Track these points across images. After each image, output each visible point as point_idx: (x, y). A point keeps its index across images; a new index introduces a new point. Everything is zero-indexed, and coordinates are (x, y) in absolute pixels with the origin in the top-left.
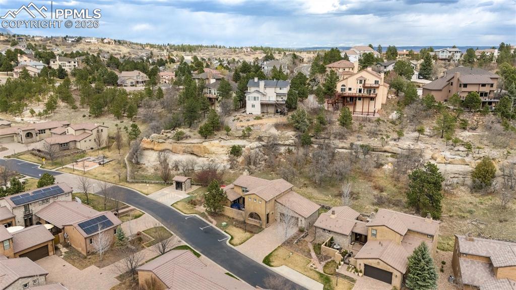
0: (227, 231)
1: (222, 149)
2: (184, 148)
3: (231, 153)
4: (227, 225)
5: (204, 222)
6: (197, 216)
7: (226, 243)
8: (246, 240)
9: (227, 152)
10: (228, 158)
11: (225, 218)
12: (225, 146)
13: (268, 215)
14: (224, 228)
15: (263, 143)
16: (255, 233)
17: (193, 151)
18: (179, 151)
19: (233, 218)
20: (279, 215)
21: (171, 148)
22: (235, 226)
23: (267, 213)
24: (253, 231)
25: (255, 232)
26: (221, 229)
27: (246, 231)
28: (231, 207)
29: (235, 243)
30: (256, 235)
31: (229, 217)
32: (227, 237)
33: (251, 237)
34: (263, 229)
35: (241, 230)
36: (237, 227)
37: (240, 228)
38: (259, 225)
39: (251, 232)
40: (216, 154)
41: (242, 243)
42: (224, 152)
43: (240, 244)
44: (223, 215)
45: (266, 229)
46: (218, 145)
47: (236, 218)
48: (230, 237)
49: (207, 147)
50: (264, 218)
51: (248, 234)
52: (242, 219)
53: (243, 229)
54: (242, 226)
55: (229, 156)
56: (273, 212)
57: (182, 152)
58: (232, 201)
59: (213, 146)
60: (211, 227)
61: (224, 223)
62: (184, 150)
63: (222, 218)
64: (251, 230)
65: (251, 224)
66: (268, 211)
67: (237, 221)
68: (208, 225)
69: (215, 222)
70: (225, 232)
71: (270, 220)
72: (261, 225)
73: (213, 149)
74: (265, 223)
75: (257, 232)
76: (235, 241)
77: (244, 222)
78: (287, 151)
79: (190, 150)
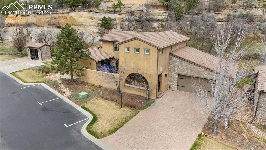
0: (86, 106)
1: (91, 20)
2: (49, 19)
3: (102, 26)
4: (88, 96)
5: (50, 92)
6: (44, 85)
7: (80, 132)
8: (124, 123)
9: (96, 24)
10: (98, 31)
11: (87, 86)
12: (94, 18)
13: (160, 76)
14: (82, 101)
15: (136, 18)
16: (139, 108)
17: (58, 23)
18: (44, 24)
19: (100, 87)
20: (176, 79)
21: (35, 22)
22: (102, 97)
23: (159, 74)
24: (135, 104)
25: (140, 106)
26: (76, 103)
27: (122, 104)
28: (97, 70)
29: (99, 131)
30: (142, 112)
31: (93, 85)
32: (84, 117)
33: (133, 116)
34: (153, 101)
35: (113, 104)
36: (107, 99)
37: (112, 100)
38: (144, 95)
39: (132, 107)
40: (84, 26)
41: (116, 130)
42: (93, 24)
43: (111, 132)
44: (84, 83)
45: (158, 101)
46: (87, 16)
47: (105, 85)
48: (91, 118)
49: (74, 18)
50: (153, 82)
51: (126, 111)
52: (115, 87)
53: (116, 101)
54: (115, 97)
55: (99, 29)
56: (167, 73)
57: (46, 25)
58: (97, 60)
59: (81, 17)
60: (61, 100)
61: (84, 93)
62: (49, 21)
63: (82, 87)
64: (132, 103)
65: (130, 95)
66: (161, 69)
67: (106, 90)
68: (56, 97)
69: (68, 92)
70: (83, 107)
71: (162, 86)
72: (149, 94)
73: (81, 20)
74: (155, 91)
75: (143, 106)
76: (101, 126)
77: (119, 92)
78: (161, 25)
79: (55, 22)
